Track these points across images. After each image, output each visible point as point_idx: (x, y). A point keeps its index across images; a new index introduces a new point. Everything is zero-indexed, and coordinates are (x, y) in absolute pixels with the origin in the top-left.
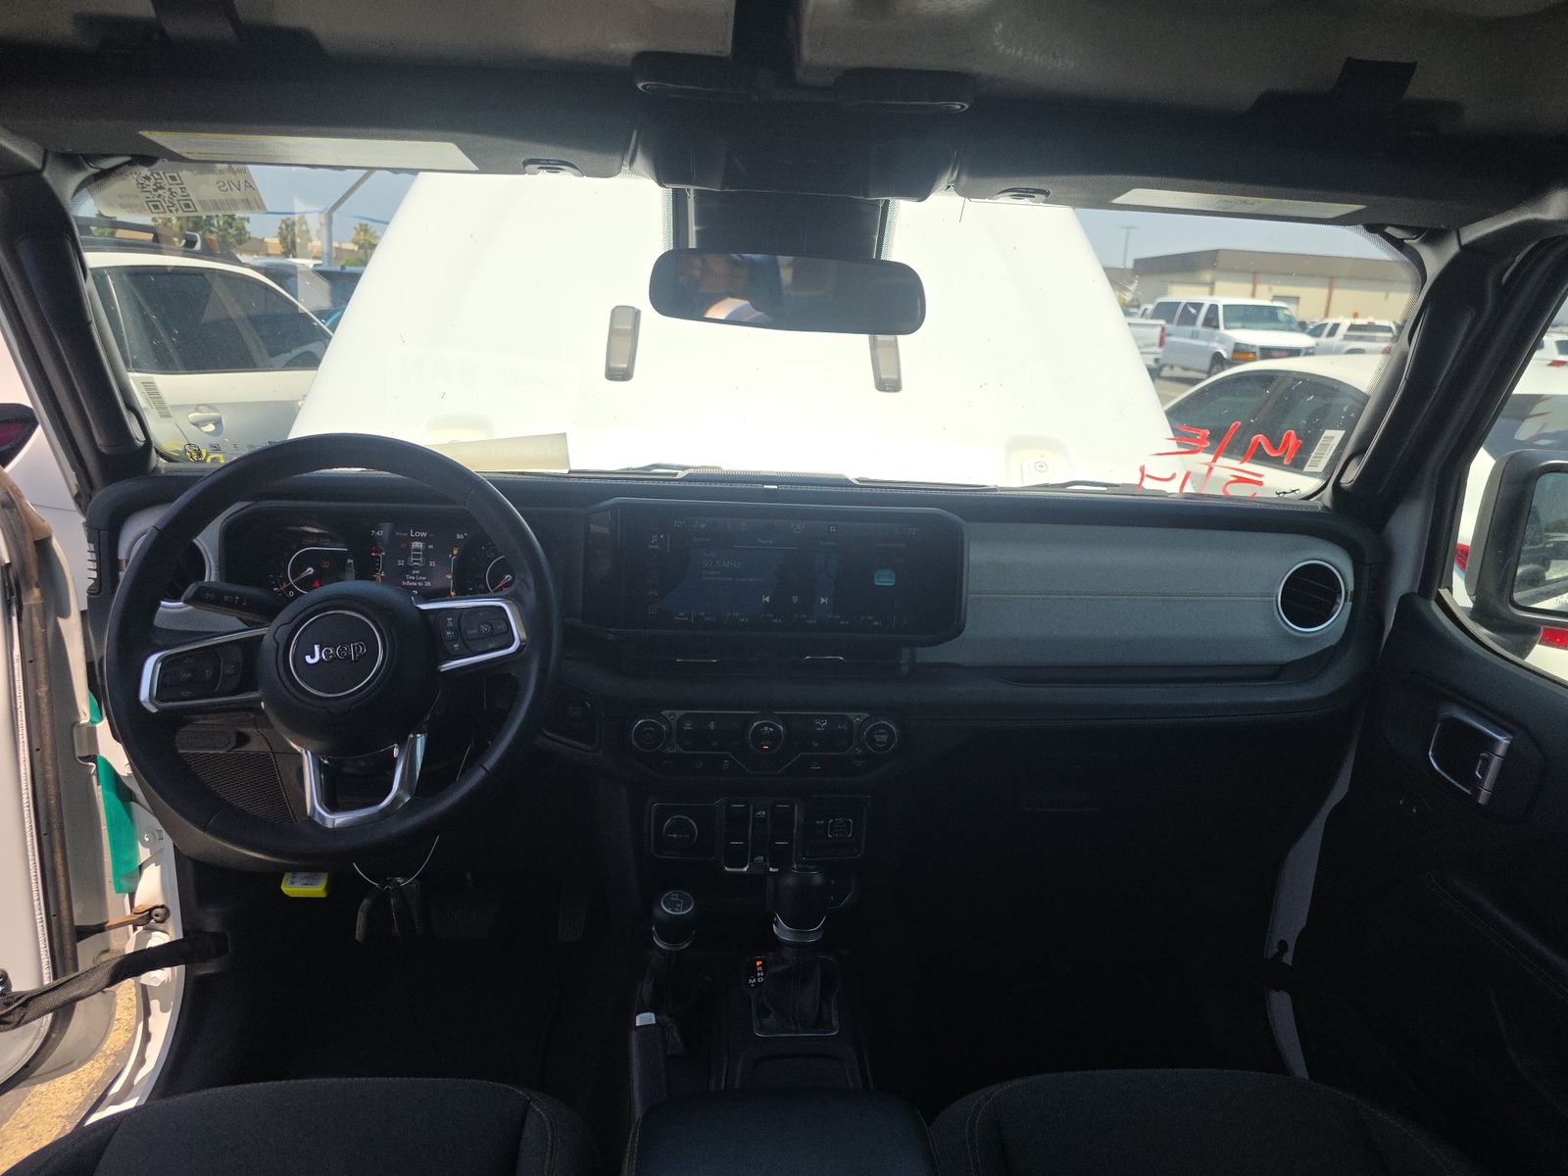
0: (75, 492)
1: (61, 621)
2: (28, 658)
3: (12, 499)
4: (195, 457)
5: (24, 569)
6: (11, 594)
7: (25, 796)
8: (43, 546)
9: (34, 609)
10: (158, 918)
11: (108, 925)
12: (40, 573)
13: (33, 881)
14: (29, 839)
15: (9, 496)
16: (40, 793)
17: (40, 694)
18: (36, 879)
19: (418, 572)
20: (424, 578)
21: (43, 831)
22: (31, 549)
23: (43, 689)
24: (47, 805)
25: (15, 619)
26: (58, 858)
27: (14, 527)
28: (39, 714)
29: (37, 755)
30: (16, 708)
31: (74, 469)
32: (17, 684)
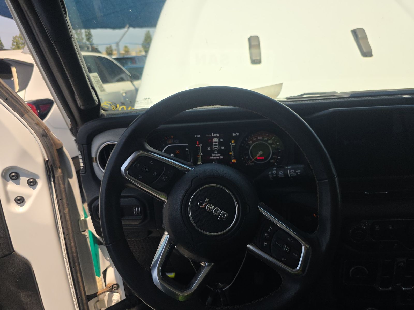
0: (70, 127)
1: (70, 180)
2: (59, 198)
3: (46, 133)
4: (115, 108)
5: (54, 162)
6: (50, 173)
7: (64, 255)
8: (60, 151)
9: (59, 178)
10: (115, 289)
11: (98, 294)
12: (60, 162)
13: (71, 287)
14: (67, 271)
15: (45, 132)
16: (70, 252)
17: (65, 212)
18: (72, 286)
19: (217, 152)
20: (220, 155)
21: (72, 266)
22: (55, 153)
23: (66, 210)
24: (73, 256)
25: (52, 183)
26: (79, 275)
27: (48, 145)
28: (66, 221)
29: (67, 237)
30: (57, 220)
31: (69, 117)
32: (56, 210)
